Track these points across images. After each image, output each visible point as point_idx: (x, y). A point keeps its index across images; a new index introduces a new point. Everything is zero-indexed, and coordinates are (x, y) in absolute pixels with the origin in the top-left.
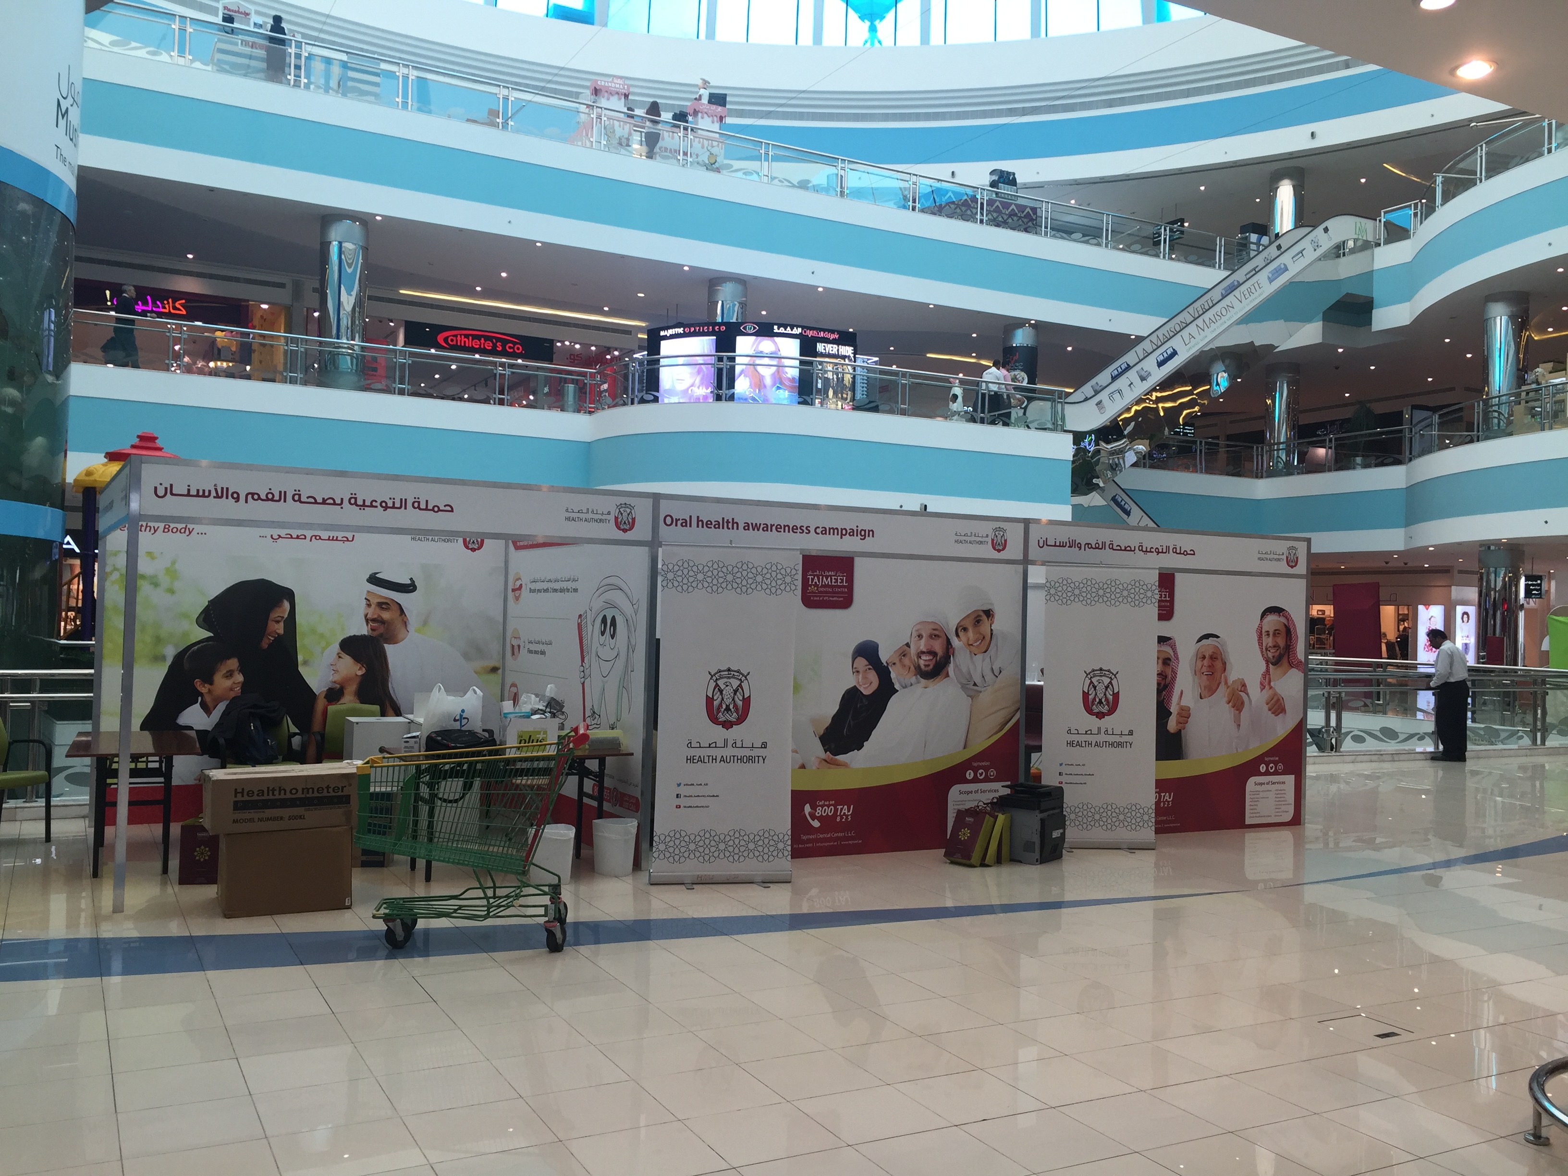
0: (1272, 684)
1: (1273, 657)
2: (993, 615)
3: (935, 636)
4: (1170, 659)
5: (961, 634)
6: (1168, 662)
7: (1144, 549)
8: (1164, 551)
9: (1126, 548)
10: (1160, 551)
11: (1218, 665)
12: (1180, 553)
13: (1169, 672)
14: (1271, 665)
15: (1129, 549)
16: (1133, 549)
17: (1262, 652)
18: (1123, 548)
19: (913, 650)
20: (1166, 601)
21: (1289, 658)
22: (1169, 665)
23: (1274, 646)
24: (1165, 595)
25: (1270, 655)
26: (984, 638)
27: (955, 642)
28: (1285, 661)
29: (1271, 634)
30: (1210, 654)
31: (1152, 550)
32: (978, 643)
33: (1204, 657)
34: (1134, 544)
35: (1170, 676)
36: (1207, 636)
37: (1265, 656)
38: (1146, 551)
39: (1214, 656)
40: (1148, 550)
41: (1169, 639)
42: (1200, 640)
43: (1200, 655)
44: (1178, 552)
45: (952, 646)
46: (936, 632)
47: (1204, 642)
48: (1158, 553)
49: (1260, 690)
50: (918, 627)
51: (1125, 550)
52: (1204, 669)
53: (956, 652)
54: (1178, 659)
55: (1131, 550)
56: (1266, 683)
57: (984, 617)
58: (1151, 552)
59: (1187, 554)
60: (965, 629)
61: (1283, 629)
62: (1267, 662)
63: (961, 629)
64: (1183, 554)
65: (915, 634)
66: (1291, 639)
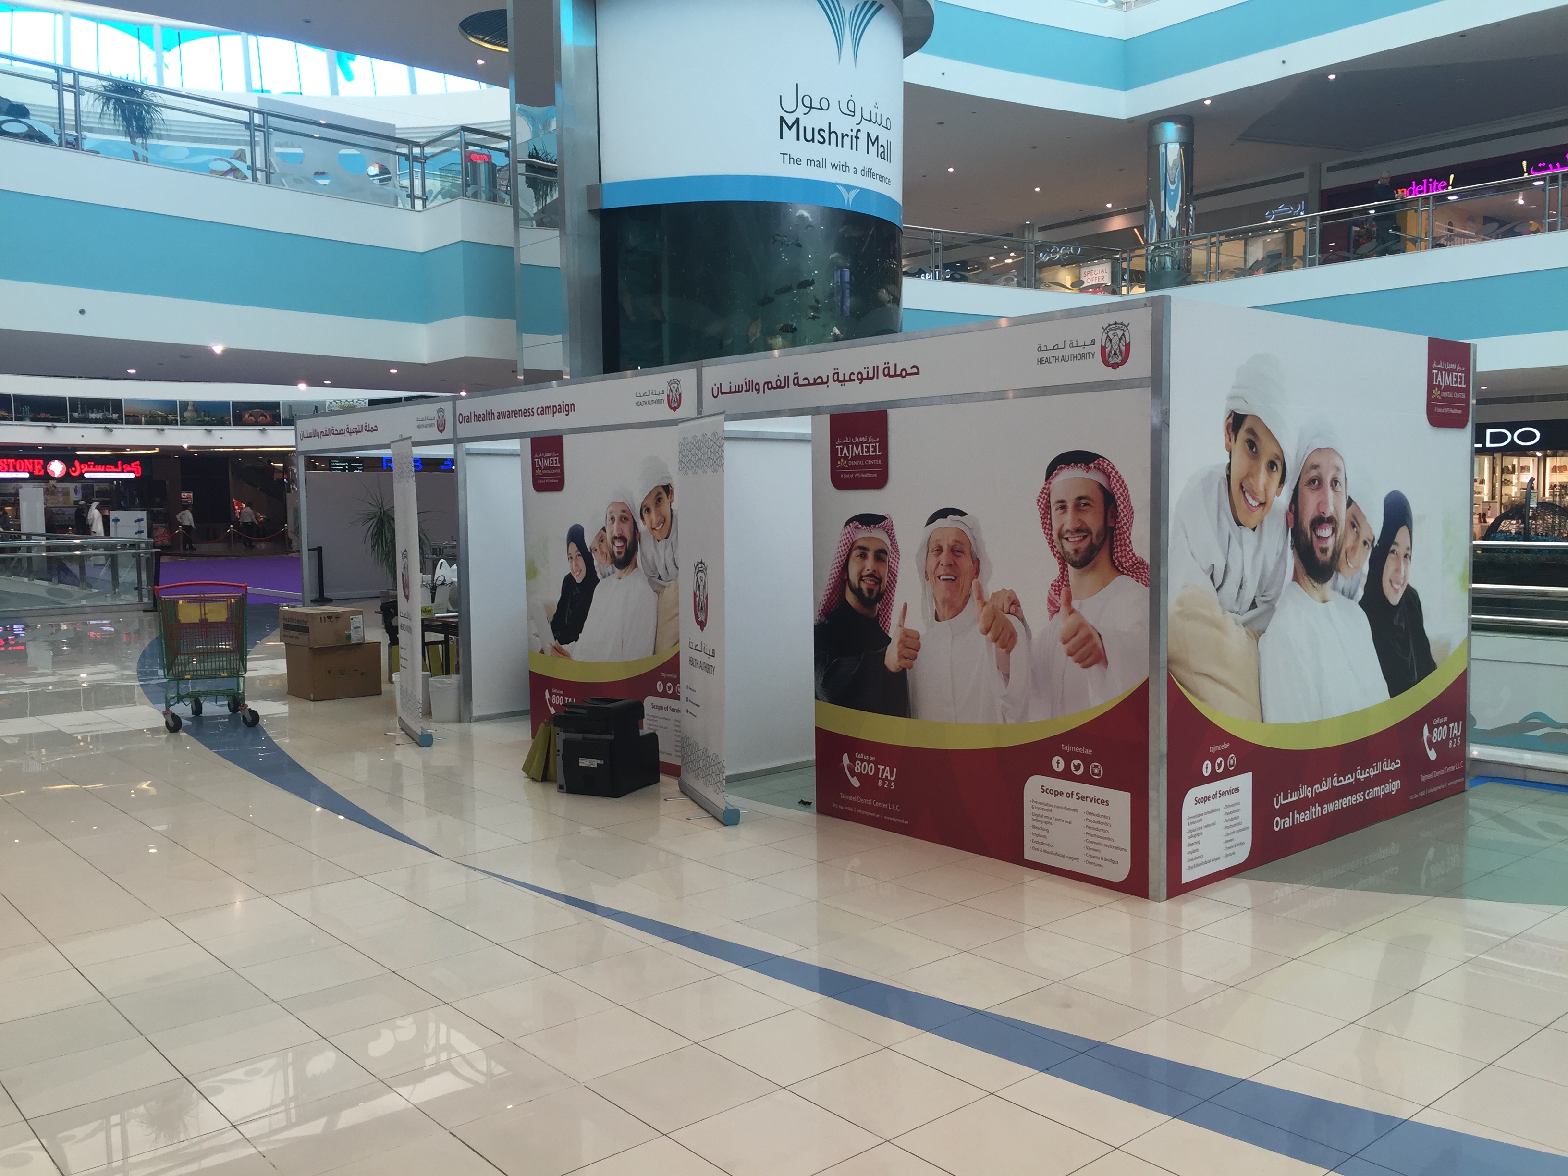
0: (1075, 604)
1: (1076, 551)
2: (672, 492)
3: (624, 518)
4: (884, 552)
5: (645, 515)
6: (883, 555)
7: (841, 378)
8: (871, 375)
9: (815, 380)
10: (865, 376)
11: (965, 563)
12: (895, 375)
13: (884, 573)
14: (1070, 569)
15: (819, 381)
16: (825, 380)
17: (1051, 541)
18: (812, 381)
19: (608, 536)
20: (876, 457)
21: (1111, 554)
22: (884, 561)
23: (1078, 530)
24: (874, 447)
25: (1069, 547)
26: (665, 520)
27: (641, 527)
28: (1103, 557)
29: (1070, 505)
30: (951, 543)
31: (853, 377)
32: (660, 526)
33: (940, 550)
34: (826, 372)
35: (886, 579)
36: (943, 513)
37: (1058, 548)
38: (845, 381)
39: (958, 547)
40: (847, 378)
41: (883, 518)
42: (932, 520)
43: (933, 546)
44: (892, 373)
45: (638, 530)
46: (625, 514)
47: (940, 523)
48: (861, 380)
49: (1047, 614)
50: (611, 508)
51: (815, 383)
52: (941, 570)
53: (642, 538)
54: (897, 551)
55: (823, 383)
56: (1061, 601)
57: (664, 495)
58: (851, 380)
59: (907, 374)
60: (648, 510)
61: (1098, 497)
62: (1063, 560)
63: (645, 509)
64: (901, 375)
65: (609, 517)
66: (1115, 516)
